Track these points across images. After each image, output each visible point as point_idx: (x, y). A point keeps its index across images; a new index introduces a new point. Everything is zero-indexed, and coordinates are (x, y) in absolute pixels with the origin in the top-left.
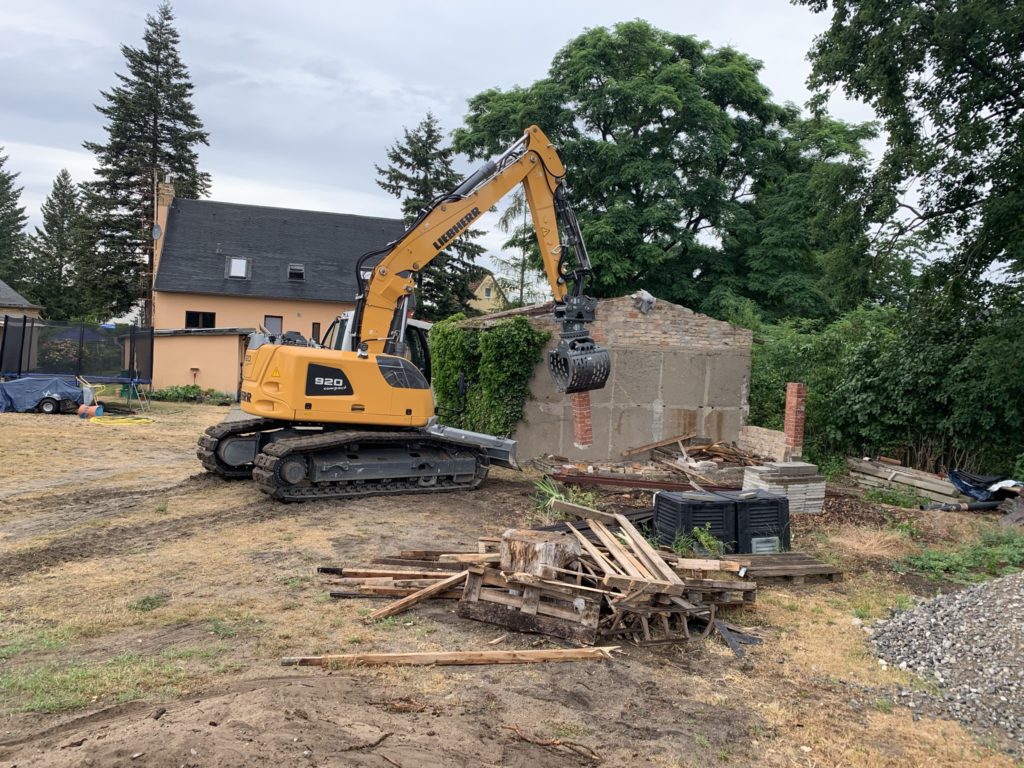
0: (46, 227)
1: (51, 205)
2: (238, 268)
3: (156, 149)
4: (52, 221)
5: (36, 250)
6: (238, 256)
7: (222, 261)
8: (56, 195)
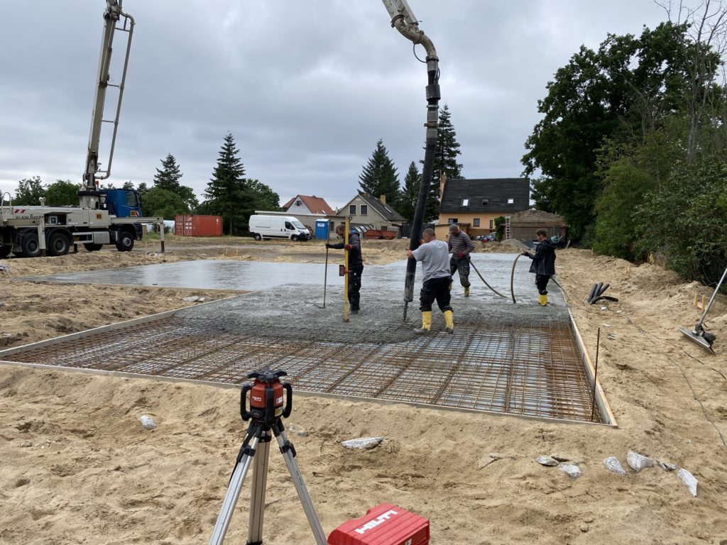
0: (407, 186)
1: (408, 176)
2: (466, 203)
3: (443, 158)
4: (408, 184)
5: (403, 197)
6: (465, 199)
7: (461, 201)
8: (410, 173)
